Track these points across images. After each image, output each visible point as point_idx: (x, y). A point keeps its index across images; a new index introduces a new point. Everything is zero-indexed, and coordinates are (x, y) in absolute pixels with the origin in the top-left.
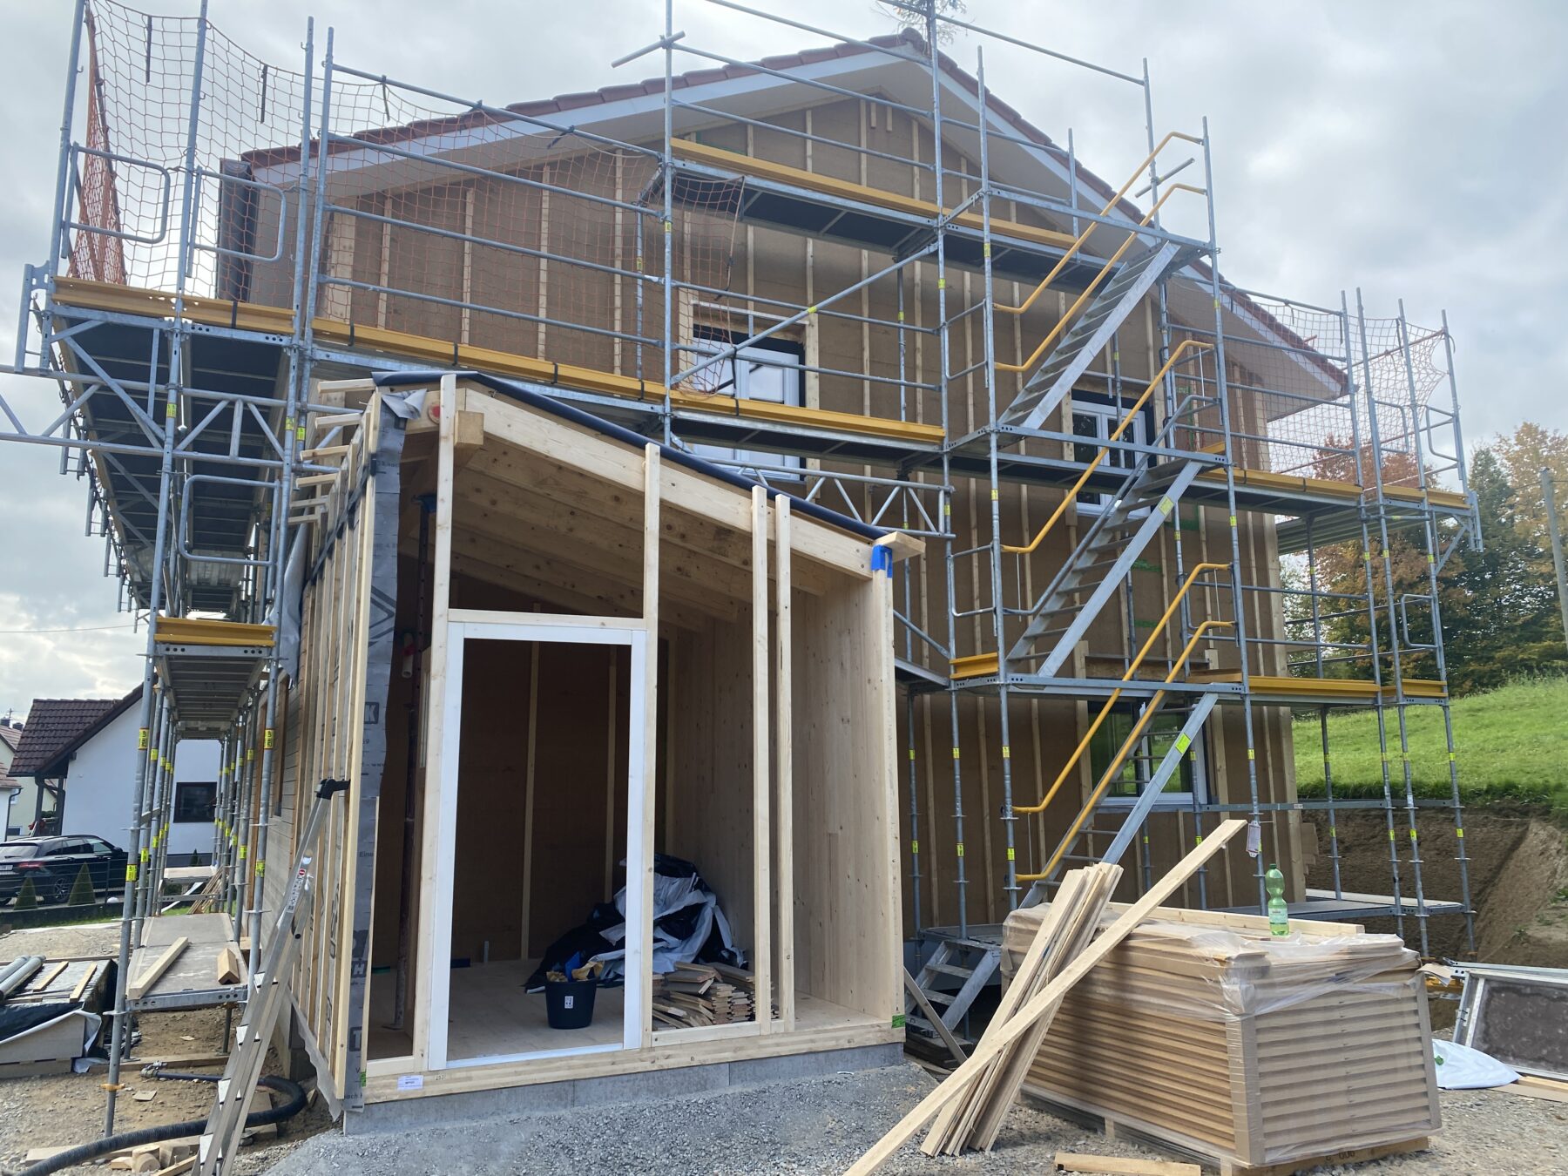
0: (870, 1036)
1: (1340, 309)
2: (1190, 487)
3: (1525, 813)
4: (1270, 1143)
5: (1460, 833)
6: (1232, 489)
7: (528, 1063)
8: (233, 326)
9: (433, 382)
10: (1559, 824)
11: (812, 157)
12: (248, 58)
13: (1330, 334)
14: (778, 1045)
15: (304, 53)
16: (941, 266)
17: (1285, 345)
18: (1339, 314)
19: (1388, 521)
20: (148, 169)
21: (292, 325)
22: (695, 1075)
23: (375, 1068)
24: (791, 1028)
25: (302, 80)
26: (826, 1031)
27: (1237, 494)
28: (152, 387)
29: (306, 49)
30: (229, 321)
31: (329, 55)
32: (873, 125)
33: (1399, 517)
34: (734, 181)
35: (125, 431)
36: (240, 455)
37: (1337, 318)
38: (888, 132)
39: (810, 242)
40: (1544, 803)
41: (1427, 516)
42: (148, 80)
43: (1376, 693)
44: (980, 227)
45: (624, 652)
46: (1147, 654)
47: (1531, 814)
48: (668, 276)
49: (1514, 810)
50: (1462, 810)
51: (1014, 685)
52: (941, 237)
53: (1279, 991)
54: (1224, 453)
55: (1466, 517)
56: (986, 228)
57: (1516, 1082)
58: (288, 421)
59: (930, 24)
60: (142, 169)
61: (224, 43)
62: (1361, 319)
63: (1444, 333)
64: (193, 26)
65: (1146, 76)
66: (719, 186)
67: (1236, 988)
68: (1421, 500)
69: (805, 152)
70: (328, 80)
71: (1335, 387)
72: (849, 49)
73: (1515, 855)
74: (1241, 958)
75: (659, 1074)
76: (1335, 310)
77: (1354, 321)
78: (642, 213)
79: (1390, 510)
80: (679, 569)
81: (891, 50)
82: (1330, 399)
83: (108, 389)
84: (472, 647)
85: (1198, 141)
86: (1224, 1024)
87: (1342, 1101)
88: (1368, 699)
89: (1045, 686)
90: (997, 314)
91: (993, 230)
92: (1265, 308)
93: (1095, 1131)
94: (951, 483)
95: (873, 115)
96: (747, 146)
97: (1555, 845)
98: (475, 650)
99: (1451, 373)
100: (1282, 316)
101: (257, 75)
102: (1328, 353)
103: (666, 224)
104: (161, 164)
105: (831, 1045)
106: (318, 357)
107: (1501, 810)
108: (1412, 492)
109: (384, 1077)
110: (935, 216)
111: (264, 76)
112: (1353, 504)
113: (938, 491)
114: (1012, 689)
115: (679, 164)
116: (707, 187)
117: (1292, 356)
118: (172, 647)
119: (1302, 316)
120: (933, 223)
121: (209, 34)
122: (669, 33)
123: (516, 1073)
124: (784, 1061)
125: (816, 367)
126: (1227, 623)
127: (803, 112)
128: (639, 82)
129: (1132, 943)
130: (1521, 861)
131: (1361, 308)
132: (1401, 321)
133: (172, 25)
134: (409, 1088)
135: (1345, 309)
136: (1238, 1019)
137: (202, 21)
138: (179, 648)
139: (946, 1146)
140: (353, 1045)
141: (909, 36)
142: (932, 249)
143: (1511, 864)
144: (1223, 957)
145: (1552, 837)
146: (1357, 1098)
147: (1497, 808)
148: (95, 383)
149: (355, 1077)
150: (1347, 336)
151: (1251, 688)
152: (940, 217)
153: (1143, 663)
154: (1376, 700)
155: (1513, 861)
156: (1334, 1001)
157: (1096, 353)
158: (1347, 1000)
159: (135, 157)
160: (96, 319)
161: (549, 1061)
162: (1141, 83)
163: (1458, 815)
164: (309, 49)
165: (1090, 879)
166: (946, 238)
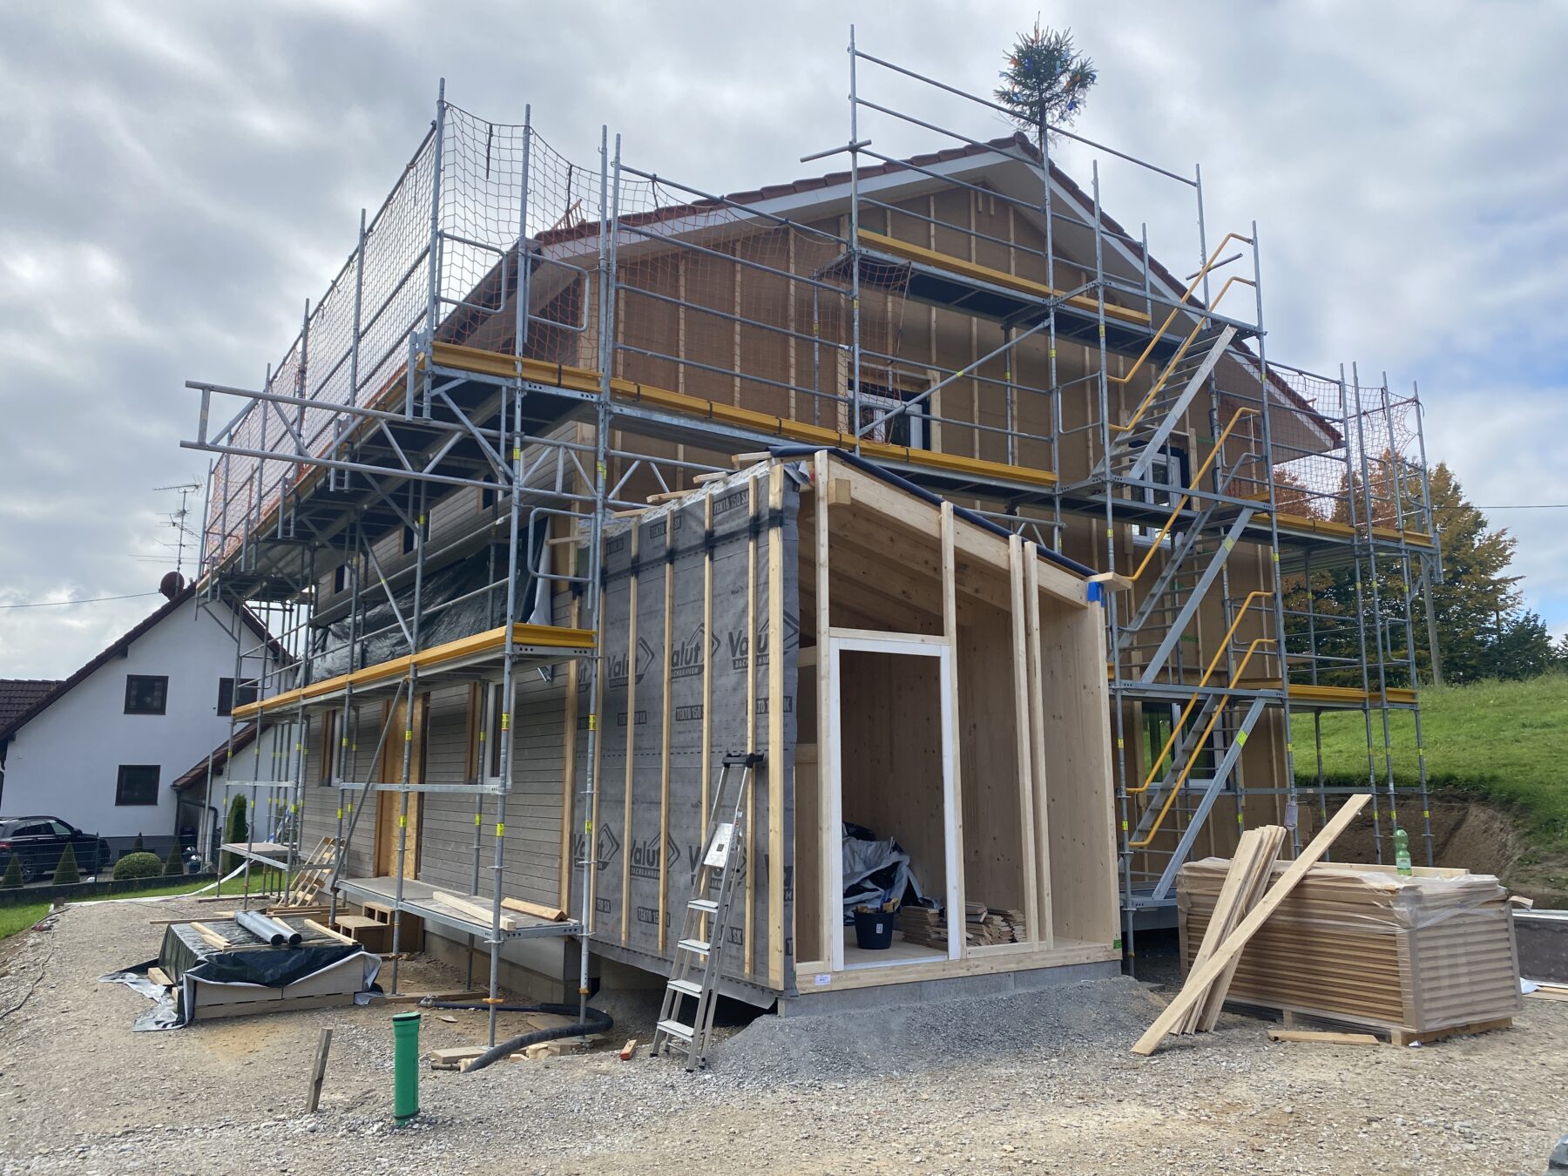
0: (1101, 954)
1: (1338, 378)
2: (1246, 528)
3: (1464, 799)
4: (1428, 1016)
5: (1427, 814)
6: (1276, 530)
7: (893, 968)
8: (559, 385)
9: (810, 454)
10: (1498, 808)
11: (935, 236)
12: (560, 160)
13: (1331, 400)
14: (1044, 959)
15: (600, 155)
16: (1053, 338)
17: (1293, 407)
18: (1338, 383)
19: (1377, 557)
20: (489, 251)
21: (598, 385)
22: (993, 981)
23: (801, 968)
24: (1052, 947)
25: (599, 178)
26: (1073, 950)
27: (1279, 535)
28: (503, 434)
29: (602, 153)
30: (556, 381)
31: (618, 157)
32: (980, 209)
33: (1384, 554)
34: (903, 266)
35: (380, 455)
36: (563, 492)
37: (1337, 386)
38: (991, 216)
39: (934, 310)
40: (1481, 791)
41: (1404, 553)
42: (488, 177)
43: (1365, 699)
44: (1096, 310)
45: (935, 661)
46: (1217, 665)
47: (1470, 800)
48: (857, 346)
49: (1456, 797)
50: (1428, 795)
51: (1125, 689)
52: (1052, 314)
53: (1431, 912)
54: (1268, 501)
55: (1431, 555)
56: (1102, 313)
57: (1536, 991)
58: (599, 464)
59: (1042, 132)
60: (484, 250)
61: (543, 146)
62: (1357, 388)
63: (1416, 401)
64: (520, 132)
65: (1199, 179)
66: (892, 270)
67: (1405, 909)
68: (1398, 540)
69: (929, 232)
70: (617, 178)
71: (1329, 443)
72: (974, 149)
73: (1458, 834)
74: (1405, 889)
75: (971, 979)
76: (1336, 379)
77: (1350, 390)
78: (818, 286)
79: (1378, 548)
80: (904, 592)
81: (1004, 150)
82: (1320, 451)
83: (472, 434)
84: (844, 654)
85: (1249, 241)
86: (1394, 935)
87: (1467, 989)
88: (1358, 703)
89: (1147, 690)
90: (1110, 383)
91: (1108, 313)
92: (1280, 375)
93: (1274, 1021)
94: (1062, 520)
95: (980, 201)
96: (886, 226)
97: (1497, 825)
98: (849, 659)
99: (1420, 435)
100: (1295, 383)
101: (565, 173)
102: (1325, 414)
103: (855, 301)
104: (498, 247)
105: (1077, 961)
106: (614, 411)
107: (1443, 797)
108: (1391, 533)
109: (806, 975)
110: (1047, 296)
111: (570, 174)
112: (1348, 542)
113: (1054, 527)
114: (1125, 693)
115: (864, 251)
116: (883, 270)
117: (1299, 416)
118: (524, 647)
119: (1312, 383)
120: (1046, 302)
121: (532, 138)
122: (855, 140)
123: (886, 976)
124: (1047, 971)
125: (939, 417)
126: (1272, 641)
127: (928, 197)
128: (821, 176)
129: (1308, 882)
130: (1465, 838)
131: (1356, 378)
132: (1384, 390)
133: (506, 131)
134: (822, 983)
135: (1343, 379)
136: (1405, 931)
137: (527, 127)
138: (529, 648)
139: (1185, 1028)
140: (787, 952)
141: (1019, 139)
142: (1046, 324)
143: (1456, 841)
144: (1393, 888)
145: (1493, 818)
146: (1476, 988)
147: (1440, 795)
148: (460, 430)
149: (789, 974)
150: (1345, 402)
151: (1290, 694)
152: (1052, 298)
153: (1213, 673)
154: (1364, 704)
155: (1457, 839)
156: (1460, 921)
157: (1179, 417)
158: (1468, 920)
159: (478, 241)
160: (462, 377)
161: (906, 967)
162: (1194, 185)
163: (1425, 799)
164: (604, 152)
165: (1266, 838)
166: (1056, 315)
